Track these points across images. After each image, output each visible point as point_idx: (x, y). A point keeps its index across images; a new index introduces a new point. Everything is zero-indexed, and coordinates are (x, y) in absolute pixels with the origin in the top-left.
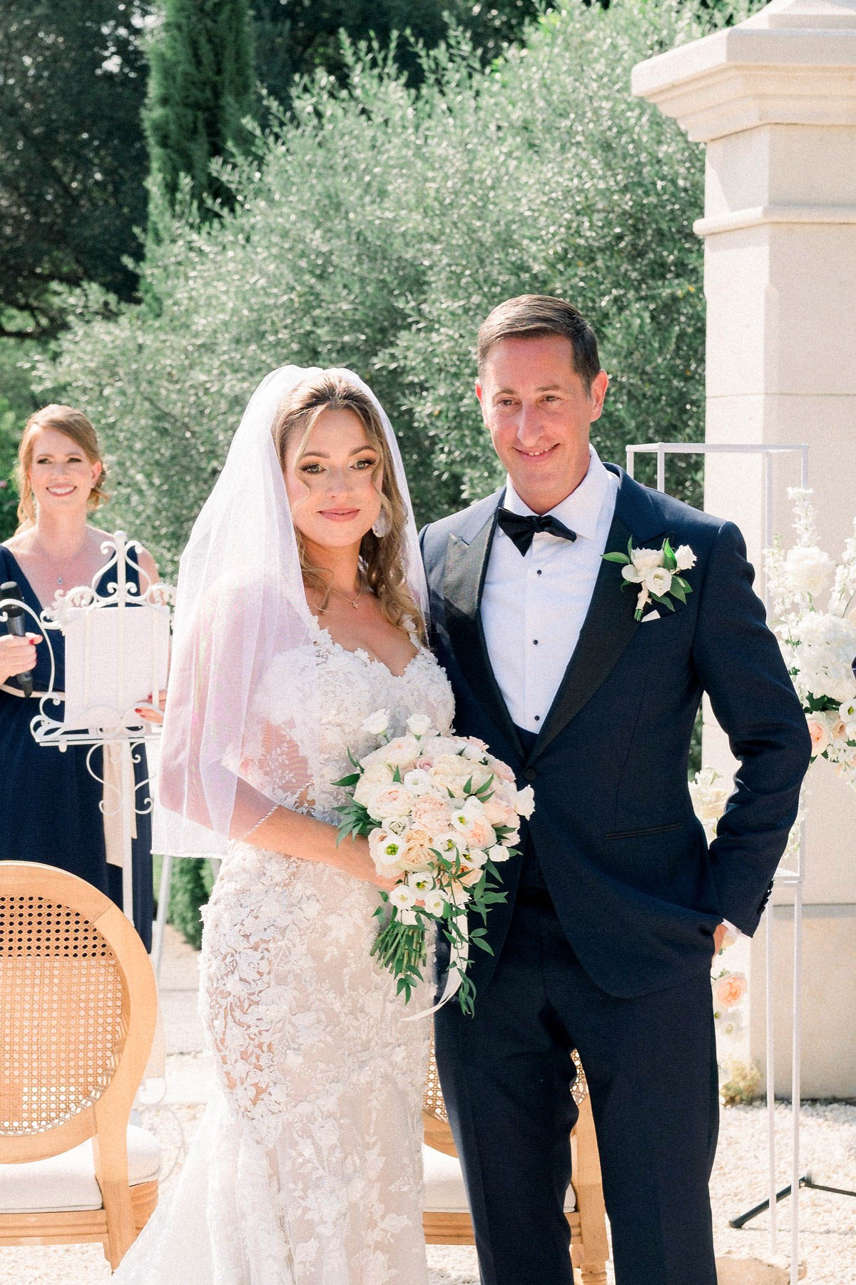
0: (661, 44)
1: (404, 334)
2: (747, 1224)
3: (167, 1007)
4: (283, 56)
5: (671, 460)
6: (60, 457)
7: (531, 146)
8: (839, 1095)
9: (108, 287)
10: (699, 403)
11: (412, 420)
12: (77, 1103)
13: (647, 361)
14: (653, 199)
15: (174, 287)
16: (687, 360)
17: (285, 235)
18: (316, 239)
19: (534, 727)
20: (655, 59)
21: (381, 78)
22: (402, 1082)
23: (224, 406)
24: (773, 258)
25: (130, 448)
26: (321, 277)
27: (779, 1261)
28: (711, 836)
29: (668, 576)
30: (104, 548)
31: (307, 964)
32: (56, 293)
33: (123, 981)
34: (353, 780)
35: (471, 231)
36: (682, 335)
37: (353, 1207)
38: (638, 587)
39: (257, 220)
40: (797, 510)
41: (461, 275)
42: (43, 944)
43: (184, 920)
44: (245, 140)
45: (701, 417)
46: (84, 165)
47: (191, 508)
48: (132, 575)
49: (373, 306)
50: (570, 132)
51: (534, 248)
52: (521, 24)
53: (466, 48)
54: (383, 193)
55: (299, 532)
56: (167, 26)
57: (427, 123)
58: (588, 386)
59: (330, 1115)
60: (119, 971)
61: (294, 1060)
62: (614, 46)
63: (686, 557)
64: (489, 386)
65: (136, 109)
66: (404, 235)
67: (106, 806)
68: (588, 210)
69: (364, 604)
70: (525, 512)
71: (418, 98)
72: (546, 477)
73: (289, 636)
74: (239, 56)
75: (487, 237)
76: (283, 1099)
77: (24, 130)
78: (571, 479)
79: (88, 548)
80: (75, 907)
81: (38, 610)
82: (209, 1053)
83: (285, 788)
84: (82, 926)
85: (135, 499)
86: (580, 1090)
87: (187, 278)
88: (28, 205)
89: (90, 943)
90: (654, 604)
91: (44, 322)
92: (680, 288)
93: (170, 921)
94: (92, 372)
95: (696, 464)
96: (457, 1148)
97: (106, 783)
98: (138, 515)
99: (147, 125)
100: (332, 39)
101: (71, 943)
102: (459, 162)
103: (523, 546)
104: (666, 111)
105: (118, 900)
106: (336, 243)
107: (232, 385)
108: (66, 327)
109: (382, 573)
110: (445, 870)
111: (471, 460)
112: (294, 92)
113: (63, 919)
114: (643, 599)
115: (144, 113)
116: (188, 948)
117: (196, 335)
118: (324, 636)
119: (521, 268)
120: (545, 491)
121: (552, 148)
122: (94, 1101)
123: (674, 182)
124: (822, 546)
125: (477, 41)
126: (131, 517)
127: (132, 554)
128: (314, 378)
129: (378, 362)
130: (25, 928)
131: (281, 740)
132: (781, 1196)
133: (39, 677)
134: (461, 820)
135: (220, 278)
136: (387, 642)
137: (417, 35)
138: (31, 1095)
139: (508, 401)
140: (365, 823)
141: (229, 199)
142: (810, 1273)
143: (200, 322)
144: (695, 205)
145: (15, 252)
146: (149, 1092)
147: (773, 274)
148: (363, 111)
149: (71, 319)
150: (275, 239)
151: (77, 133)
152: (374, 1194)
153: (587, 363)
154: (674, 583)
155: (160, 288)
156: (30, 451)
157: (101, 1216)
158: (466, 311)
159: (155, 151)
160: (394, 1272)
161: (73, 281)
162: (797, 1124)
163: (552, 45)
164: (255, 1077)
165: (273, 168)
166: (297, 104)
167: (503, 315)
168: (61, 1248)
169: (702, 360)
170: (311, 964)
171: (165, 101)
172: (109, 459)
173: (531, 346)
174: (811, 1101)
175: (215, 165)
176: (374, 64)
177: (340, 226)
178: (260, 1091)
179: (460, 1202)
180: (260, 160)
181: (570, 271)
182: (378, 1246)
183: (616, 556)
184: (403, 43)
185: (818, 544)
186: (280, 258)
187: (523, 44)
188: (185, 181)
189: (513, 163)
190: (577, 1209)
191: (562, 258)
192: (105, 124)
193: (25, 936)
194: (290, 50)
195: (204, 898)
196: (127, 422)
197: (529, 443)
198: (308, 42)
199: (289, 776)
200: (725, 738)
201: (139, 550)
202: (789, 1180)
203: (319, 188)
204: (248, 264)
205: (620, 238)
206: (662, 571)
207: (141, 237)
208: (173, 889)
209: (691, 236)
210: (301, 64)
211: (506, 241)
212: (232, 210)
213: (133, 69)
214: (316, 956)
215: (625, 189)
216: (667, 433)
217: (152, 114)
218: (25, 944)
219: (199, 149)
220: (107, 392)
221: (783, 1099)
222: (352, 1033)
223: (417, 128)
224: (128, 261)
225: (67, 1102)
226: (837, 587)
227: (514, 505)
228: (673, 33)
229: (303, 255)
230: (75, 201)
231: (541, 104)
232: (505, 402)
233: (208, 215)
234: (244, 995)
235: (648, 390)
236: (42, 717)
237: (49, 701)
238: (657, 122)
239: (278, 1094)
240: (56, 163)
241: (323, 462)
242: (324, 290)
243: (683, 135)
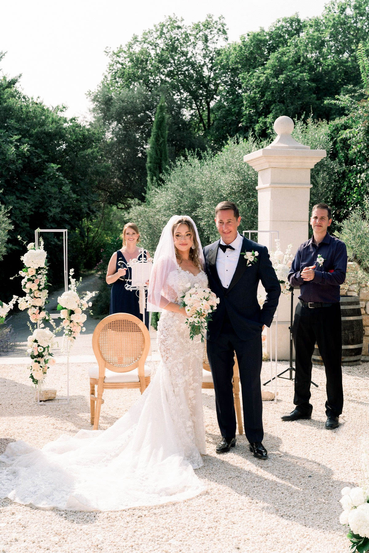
0: (249, 151)
1: (198, 209)
2: (267, 385)
3: (152, 342)
4: (174, 153)
5: (251, 233)
6: (131, 233)
7: (223, 171)
8: (284, 359)
9: (139, 199)
10: (257, 223)
11: (200, 226)
12: (135, 361)
13: (246, 214)
14: (248, 182)
15: (152, 199)
16: (254, 214)
17: (174, 189)
18: (181, 190)
19: (227, 287)
20: (248, 155)
21: (193, 158)
22: (197, 357)
23: (162, 223)
24: (271, 194)
25: (144, 231)
26: (182, 197)
27: (273, 392)
28: (262, 308)
29: (253, 257)
30: (139, 251)
31: (176, 333)
32: (129, 200)
33: (144, 337)
34: (184, 297)
35: (211, 188)
36: (253, 209)
37: (186, 381)
38: (247, 260)
39: (169, 186)
40: (277, 244)
41: (209, 197)
42: (128, 329)
43: (154, 325)
44: (167, 170)
45: (257, 225)
46: (134, 175)
47: (155, 243)
48: (145, 256)
49: (192, 203)
50: (231, 169)
51: (224, 192)
52: (221, 147)
53: (210, 152)
54: (194, 181)
55: (175, 247)
56: (151, 147)
57: (203, 167)
58: (237, 219)
59: (181, 363)
60: (143, 335)
61: (173, 352)
62: (240, 152)
63: (257, 254)
64: (217, 220)
65: (145, 164)
66: (198, 189)
67: (140, 302)
68: (235, 184)
69: (190, 262)
70: (225, 244)
71: (201, 162)
72: (229, 237)
73: (173, 268)
74: (165, 153)
75: (215, 190)
76: (171, 359)
77: (122, 168)
78: (234, 238)
79: (137, 251)
80: (134, 322)
81: (126, 263)
82: (159, 350)
83: (173, 298)
84: (135, 326)
85: (144, 241)
86: (235, 358)
87: (155, 197)
88: (123, 183)
89: (137, 329)
90: (250, 263)
91: (126, 206)
92: (253, 200)
93: (151, 325)
94: (136, 216)
95: (256, 234)
96: (210, 370)
97: (140, 297)
98: (145, 244)
99: (147, 167)
100: (183, 150)
101: (132, 329)
102: (209, 175)
103: (224, 251)
104: (250, 165)
105: (142, 320)
106: (185, 191)
107: (164, 219)
108: (131, 207)
109: (194, 255)
110: (199, 314)
111: (212, 233)
112: (176, 161)
113: (132, 324)
114: (248, 262)
115: (146, 165)
116: (155, 330)
117: (157, 209)
118: (180, 269)
119: (221, 196)
120: (229, 240)
121: (227, 172)
122: (138, 360)
123: (252, 179)
124: (282, 251)
125: (213, 151)
126: (144, 244)
127: (145, 252)
128: (180, 218)
129: (193, 214)
130: (124, 326)
131: (171, 289)
132: (273, 379)
133: (126, 277)
134: (202, 304)
135: (162, 197)
136: (193, 269)
137: (201, 149)
138: (125, 359)
139: (221, 222)
140: (185, 305)
141: (163, 182)
142: (279, 394)
143: (157, 206)
144: (256, 183)
145: (120, 192)
146: (148, 358)
147: (271, 197)
148: (190, 165)
149: (132, 205)
150: (173, 190)
151: (133, 169)
152: (191, 378)
153: (237, 214)
154: (254, 259)
155: (150, 199)
156: (125, 232)
157: (139, 383)
158: (211, 204)
159: (148, 172)
160: (195, 394)
161: (132, 198)
162: (277, 365)
163: (228, 151)
164: (166, 355)
165: (172, 176)
166: (177, 163)
167: (220, 205)
168: (131, 389)
169: (257, 214)
170: (177, 333)
171: (150, 162)
172: (140, 233)
173: (226, 212)
174: (279, 360)
175: (161, 175)
176: (192, 155)
177: (185, 187)
178: (167, 358)
179: (211, 380)
180: (170, 174)
181: (231, 196)
182: (192, 389)
183: (243, 253)
184: (198, 151)
185: (281, 250)
186: (173, 194)
187: (221, 151)
188: (155, 178)
189: (220, 175)
190: (233, 382)
191: (229, 194)
192: (138, 167)
193: (124, 328)
194: (175, 152)
195: (158, 320)
196: (143, 226)
197: (225, 231)
198: (178, 151)
199: (173, 296)
200: (264, 289)
201: (146, 251)
202: (275, 376)
203: (181, 180)
204: (167, 195)
205: (241, 190)
206: (252, 256)
207: (146, 189)
208: (152, 318)
209: (255, 189)
210: (177, 155)
211: (218, 190)
212: (164, 184)
213: (144, 156)
214: (178, 331)
215: (242, 180)
216: (250, 229)
217: (148, 165)
218: (124, 329)
219: (157, 172)
220: (139, 220)
221: (274, 360)
222: (186, 347)
223: (201, 168)
224: (143, 194)
225: (133, 361)
226: (285, 259)
227: (222, 243)
228: (251, 150)
229: (178, 193)
230: (132, 182)
231: (225, 163)
232: (221, 223)
233: (159, 185)
234: (164, 339)
235: (246, 220)
236: (127, 284)
237: (129, 281)
238: (248, 167)
239: (170, 359)
240: (129, 174)
241: (180, 235)
242: (182, 200)
243: (253, 169)
